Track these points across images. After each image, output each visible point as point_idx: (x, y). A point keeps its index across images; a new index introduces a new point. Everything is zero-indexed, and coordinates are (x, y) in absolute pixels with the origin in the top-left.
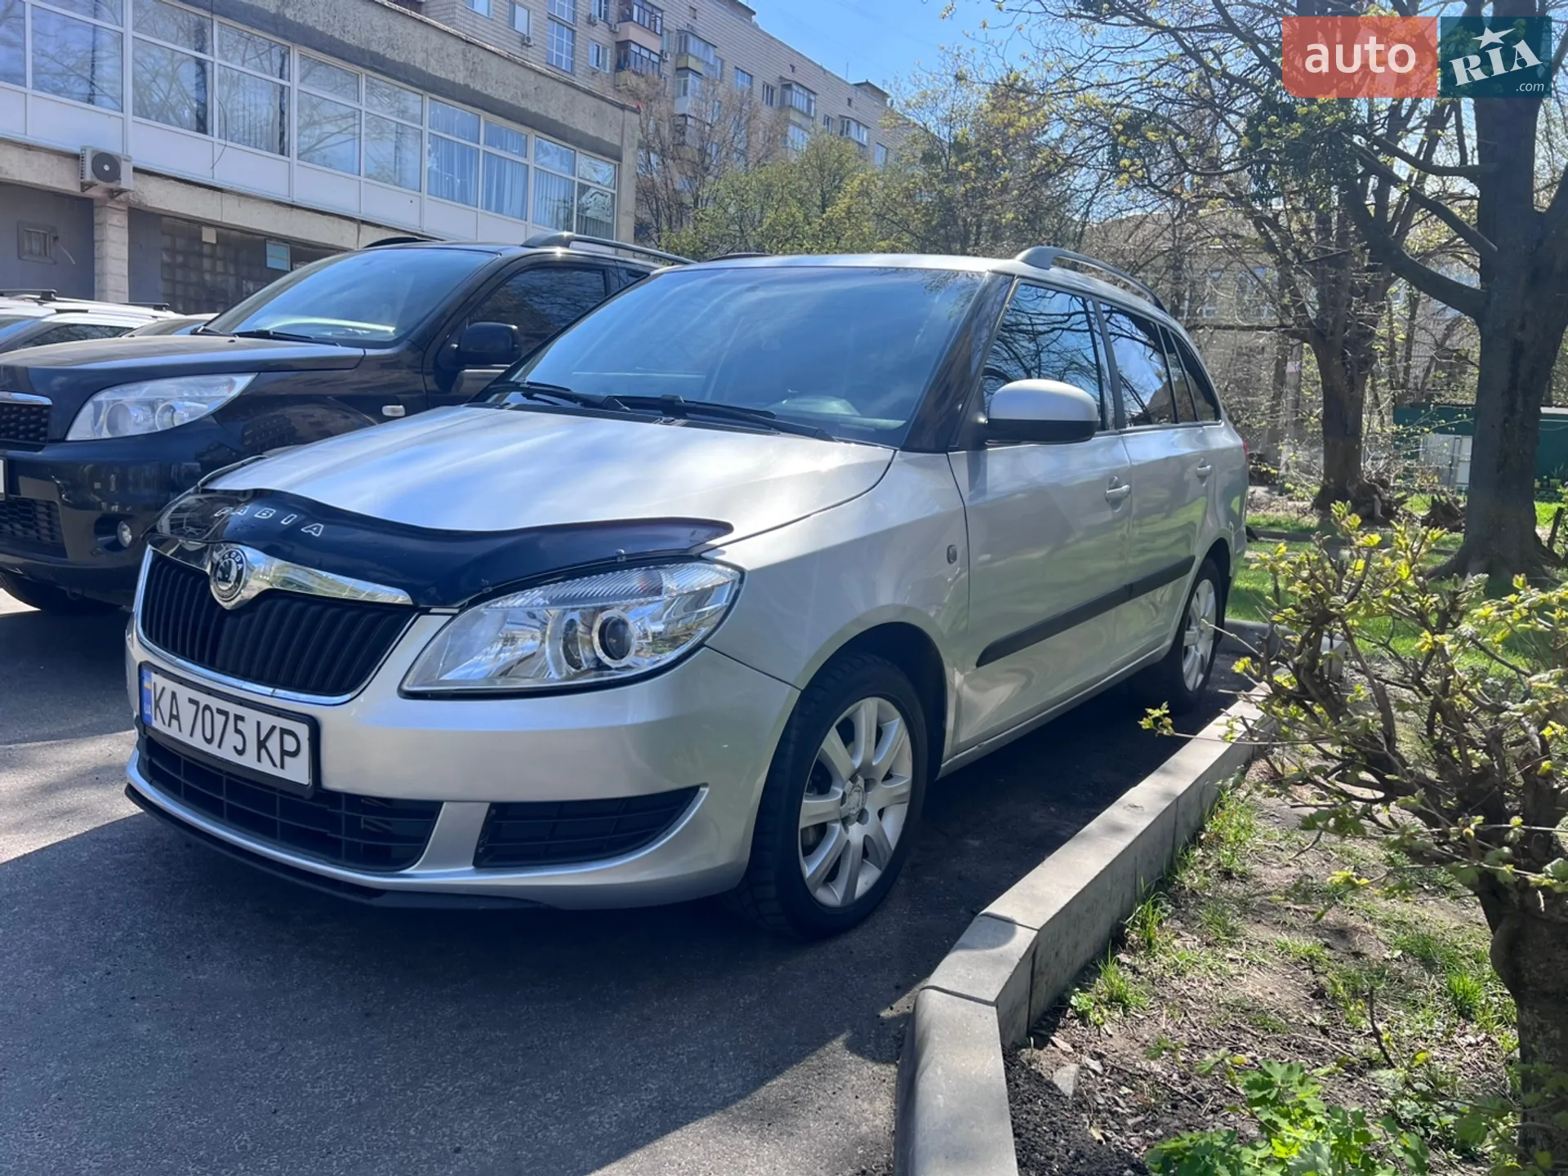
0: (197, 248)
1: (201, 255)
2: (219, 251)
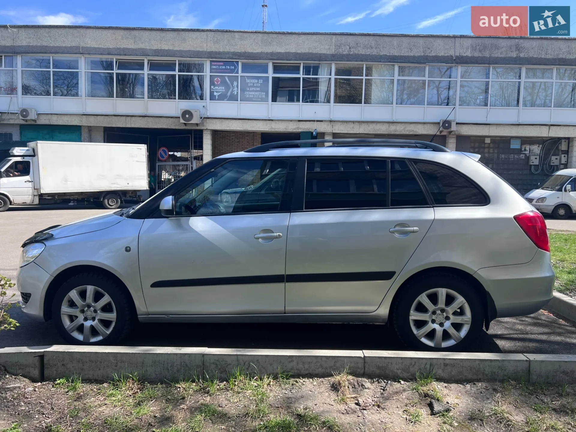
0: (483, 145)
1: (484, 148)
2: (491, 145)
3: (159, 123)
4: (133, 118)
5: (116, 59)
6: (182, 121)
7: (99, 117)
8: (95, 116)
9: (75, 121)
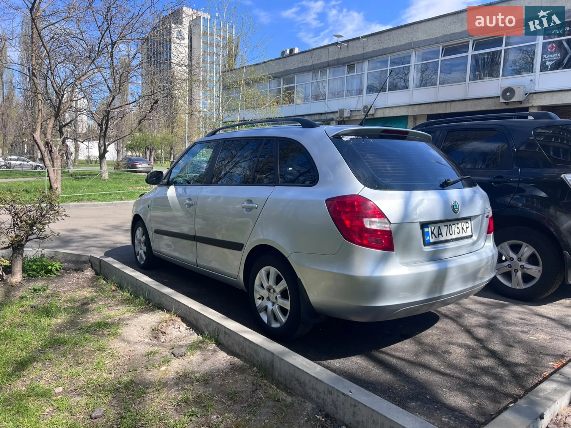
3: (478, 106)
4: (453, 104)
5: (442, 46)
6: (502, 100)
7: (422, 105)
8: (419, 105)
9: (402, 112)
